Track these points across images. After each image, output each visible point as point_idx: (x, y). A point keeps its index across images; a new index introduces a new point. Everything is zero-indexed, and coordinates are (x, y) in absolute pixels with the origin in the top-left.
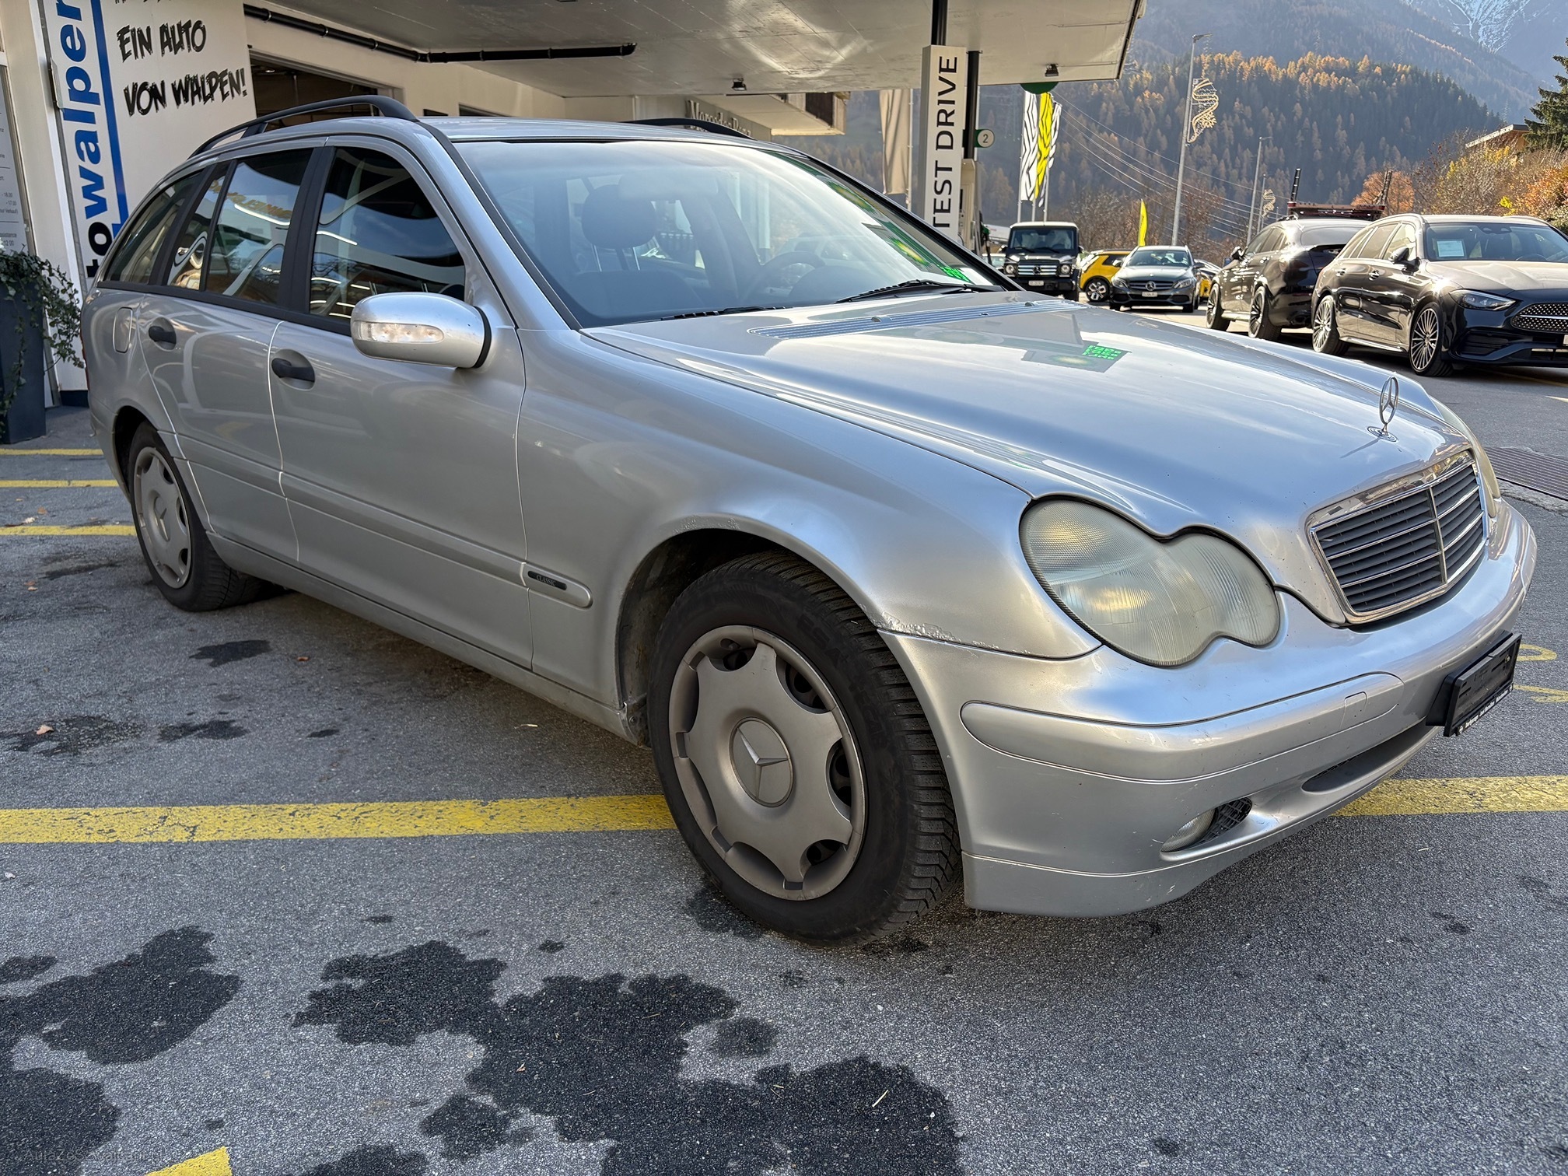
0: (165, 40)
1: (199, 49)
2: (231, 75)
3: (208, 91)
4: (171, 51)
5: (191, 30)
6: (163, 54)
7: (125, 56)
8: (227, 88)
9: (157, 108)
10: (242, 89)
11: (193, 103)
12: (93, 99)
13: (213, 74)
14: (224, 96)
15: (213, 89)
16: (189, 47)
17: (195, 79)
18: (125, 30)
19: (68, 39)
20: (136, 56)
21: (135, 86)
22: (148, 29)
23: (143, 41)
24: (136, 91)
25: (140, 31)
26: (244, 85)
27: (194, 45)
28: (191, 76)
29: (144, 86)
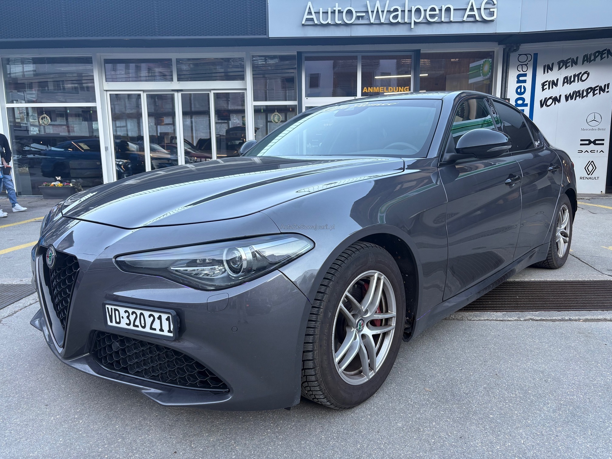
0: (566, 81)
1: (583, 81)
2: (601, 87)
3: (585, 94)
4: (567, 84)
5: (581, 75)
6: (563, 86)
7: (543, 90)
8: (597, 91)
9: (555, 104)
10: (606, 90)
11: (575, 99)
12: (526, 105)
13: (591, 88)
14: (594, 95)
15: (588, 93)
16: (578, 81)
17: (579, 92)
18: (546, 82)
19: (519, 90)
20: (549, 88)
21: (545, 99)
22: (558, 80)
23: (555, 84)
24: (546, 100)
25: (553, 81)
26: (608, 88)
27: (581, 79)
28: (577, 91)
29: (550, 98)
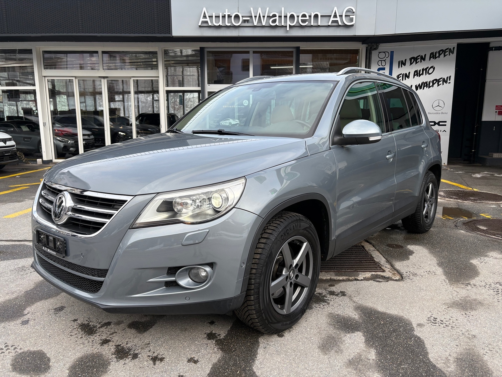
0: (416, 74)
1: (430, 74)
2: (444, 79)
3: (431, 84)
4: (417, 76)
5: (428, 69)
6: (414, 78)
8: (441, 83)
10: (448, 81)
11: (423, 89)
13: (436, 80)
14: (438, 85)
15: (433, 84)
16: (426, 74)
18: (401, 74)
20: (403, 79)
22: (409, 73)
23: (407, 76)
26: (450, 80)
27: (428, 73)
28: (425, 82)
